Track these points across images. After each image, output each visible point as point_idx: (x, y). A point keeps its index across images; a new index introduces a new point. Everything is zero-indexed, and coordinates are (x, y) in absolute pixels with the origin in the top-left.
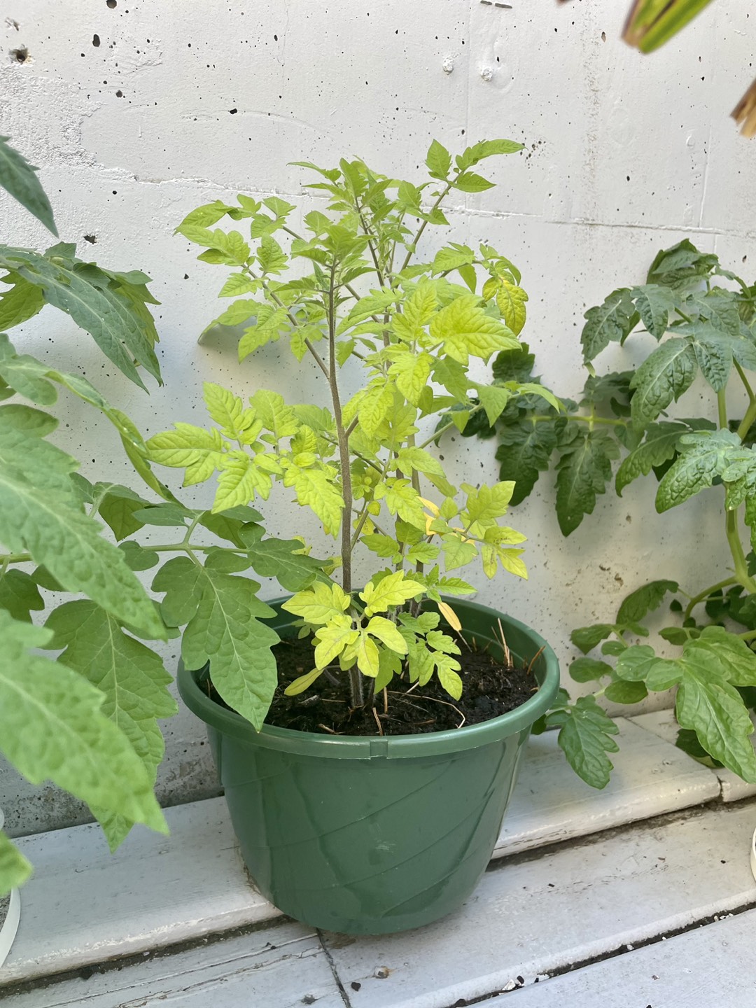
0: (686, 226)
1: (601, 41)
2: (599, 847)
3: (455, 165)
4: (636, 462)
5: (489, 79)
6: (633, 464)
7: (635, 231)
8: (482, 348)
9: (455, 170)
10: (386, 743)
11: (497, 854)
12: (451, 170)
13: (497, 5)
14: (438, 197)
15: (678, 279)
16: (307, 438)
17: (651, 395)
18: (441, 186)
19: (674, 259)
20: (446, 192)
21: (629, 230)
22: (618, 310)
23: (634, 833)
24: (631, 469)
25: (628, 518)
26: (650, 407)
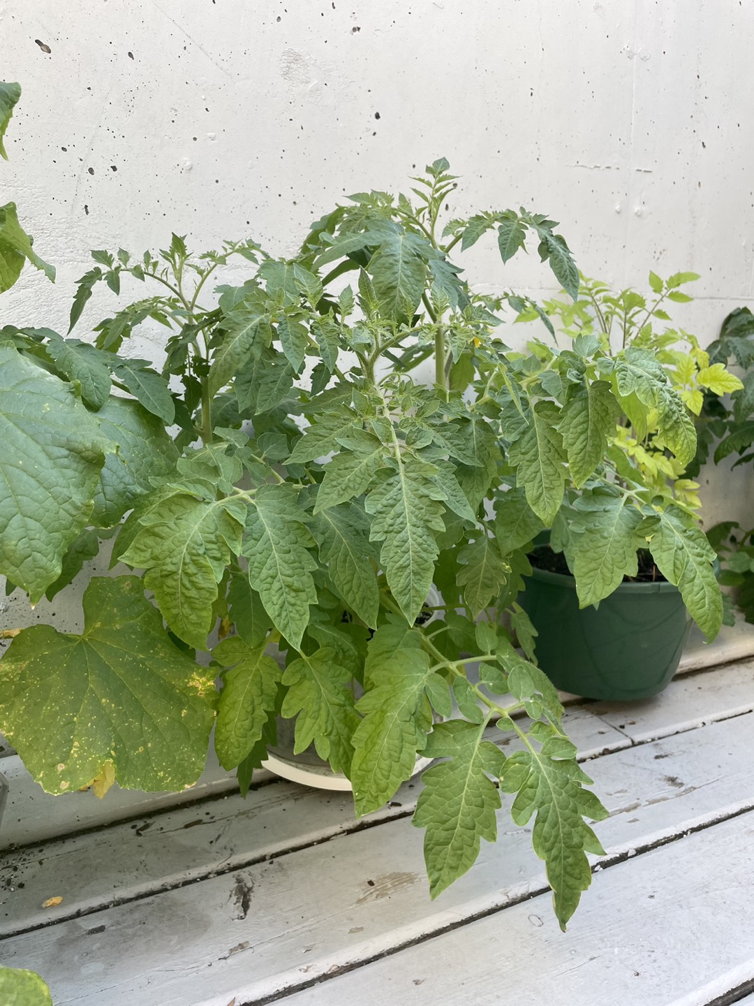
0: (742, 296)
1: (698, 187)
2: (716, 673)
3: (666, 286)
4: (730, 444)
5: (639, 215)
6: (728, 445)
7: (713, 301)
8: (729, 388)
9: (666, 288)
10: (659, 586)
11: (678, 670)
12: (663, 289)
13: (645, 171)
14: (656, 303)
15: (742, 331)
16: (622, 432)
17: (747, 403)
18: (658, 297)
19: (739, 318)
20: (661, 300)
21: (711, 300)
22: (719, 353)
23: (734, 667)
24: (727, 448)
25: (707, 482)
26: (747, 411)
